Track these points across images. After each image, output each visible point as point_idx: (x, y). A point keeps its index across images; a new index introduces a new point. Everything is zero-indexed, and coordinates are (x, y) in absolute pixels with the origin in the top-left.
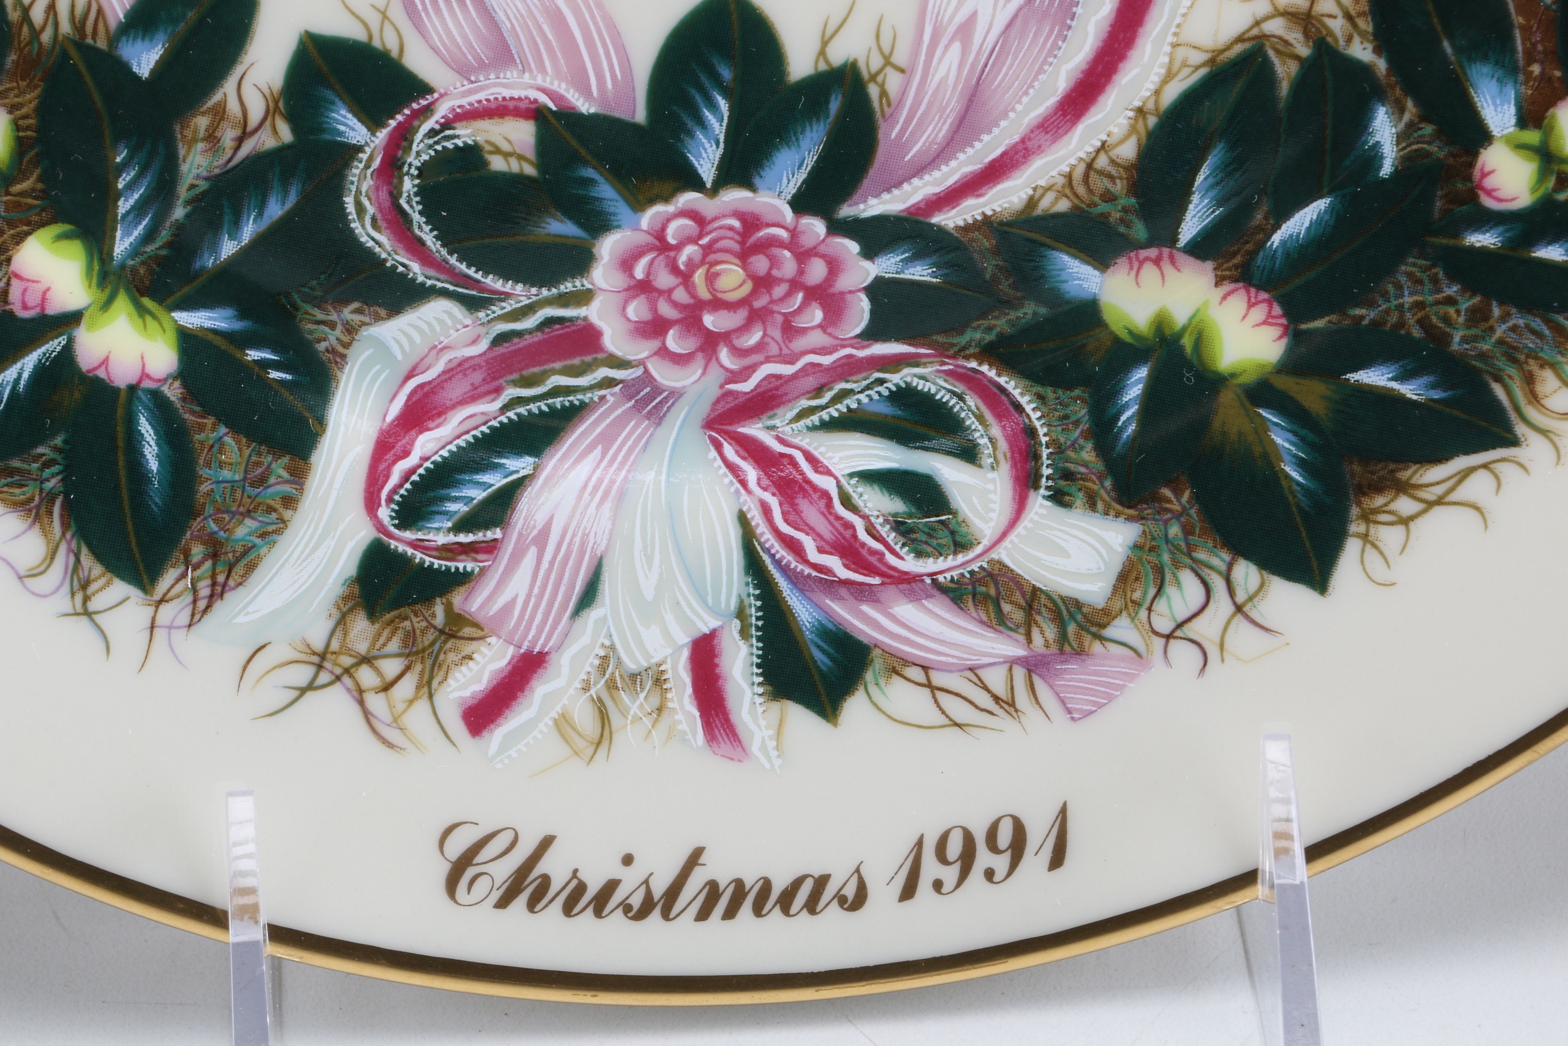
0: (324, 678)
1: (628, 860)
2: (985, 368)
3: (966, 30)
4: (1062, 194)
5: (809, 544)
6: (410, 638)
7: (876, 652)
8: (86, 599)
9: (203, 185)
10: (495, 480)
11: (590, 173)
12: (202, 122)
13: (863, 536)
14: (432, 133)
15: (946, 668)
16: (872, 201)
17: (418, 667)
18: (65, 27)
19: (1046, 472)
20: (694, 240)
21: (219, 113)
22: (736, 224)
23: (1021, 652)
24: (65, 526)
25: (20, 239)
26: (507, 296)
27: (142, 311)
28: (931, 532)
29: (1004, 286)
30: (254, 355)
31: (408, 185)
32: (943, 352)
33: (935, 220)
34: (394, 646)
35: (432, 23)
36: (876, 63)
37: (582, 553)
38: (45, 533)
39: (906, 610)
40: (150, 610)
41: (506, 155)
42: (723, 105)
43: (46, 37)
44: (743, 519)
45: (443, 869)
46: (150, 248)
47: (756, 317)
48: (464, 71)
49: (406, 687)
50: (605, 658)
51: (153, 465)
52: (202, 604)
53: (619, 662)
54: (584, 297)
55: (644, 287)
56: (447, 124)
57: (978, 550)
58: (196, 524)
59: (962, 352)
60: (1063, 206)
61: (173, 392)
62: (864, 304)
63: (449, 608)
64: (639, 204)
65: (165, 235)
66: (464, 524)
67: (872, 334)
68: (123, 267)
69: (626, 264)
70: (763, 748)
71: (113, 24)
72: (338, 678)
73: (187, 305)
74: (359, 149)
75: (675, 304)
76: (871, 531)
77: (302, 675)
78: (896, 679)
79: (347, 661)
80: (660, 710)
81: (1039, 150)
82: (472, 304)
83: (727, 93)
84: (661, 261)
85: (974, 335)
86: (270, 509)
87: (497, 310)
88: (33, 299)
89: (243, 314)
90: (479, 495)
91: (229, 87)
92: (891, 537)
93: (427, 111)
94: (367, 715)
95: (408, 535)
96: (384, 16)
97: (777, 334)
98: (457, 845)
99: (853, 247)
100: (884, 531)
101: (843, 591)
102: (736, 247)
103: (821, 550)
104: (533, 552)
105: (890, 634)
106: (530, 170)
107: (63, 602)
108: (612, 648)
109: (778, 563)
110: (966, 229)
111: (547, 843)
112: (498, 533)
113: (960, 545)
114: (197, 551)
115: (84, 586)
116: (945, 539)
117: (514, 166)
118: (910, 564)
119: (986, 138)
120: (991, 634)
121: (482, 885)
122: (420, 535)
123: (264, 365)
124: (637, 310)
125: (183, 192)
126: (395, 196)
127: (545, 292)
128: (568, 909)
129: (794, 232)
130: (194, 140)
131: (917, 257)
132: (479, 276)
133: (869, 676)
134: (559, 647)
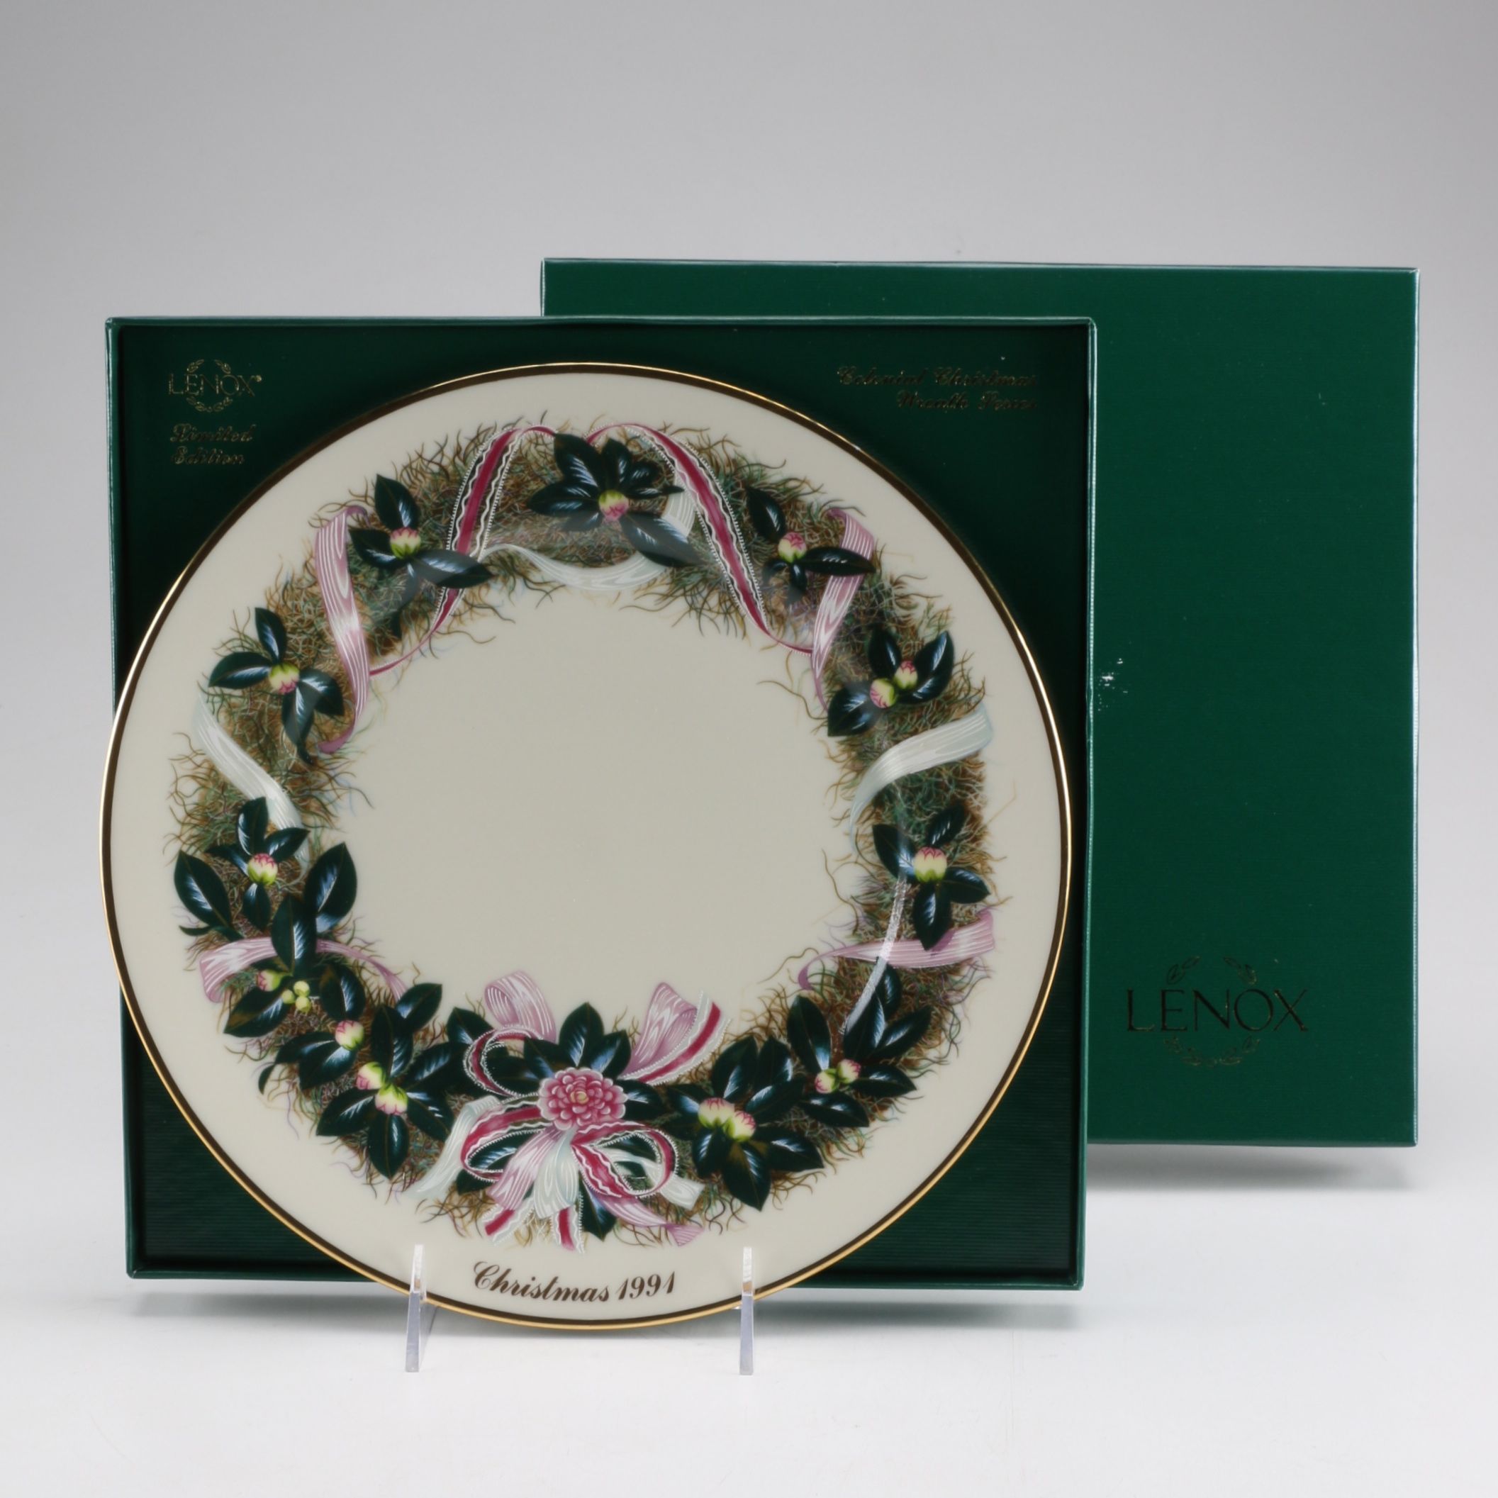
0: (443, 1212)
1: (533, 1279)
2: (661, 1132)
3: (660, 1023)
4: (688, 1078)
5: (600, 1183)
6: (471, 1202)
7: (618, 1219)
8: (371, 1180)
9: (420, 1053)
10: (502, 1154)
11: (540, 1059)
12: (421, 1033)
13: (617, 1181)
14: (492, 1042)
15: (638, 1226)
16: (628, 1075)
17: (472, 1212)
18: (382, 1000)
19: (677, 1165)
20: (571, 1083)
21: (427, 1031)
22: (585, 1079)
23: (664, 1223)
24: (367, 1156)
25: (362, 1065)
26: (511, 1096)
27: (397, 1091)
28: (639, 1182)
29: (669, 1106)
30: (431, 1108)
31: (483, 1058)
32: (648, 1126)
33: (648, 1083)
34: (466, 1203)
35: (494, 1007)
36: (632, 1031)
37: (528, 1180)
38: (361, 1157)
39: (629, 1206)
40: (390, 1185)
41: (514, 1051)
42: (583, 1040)
43: (376, 1003)
44: (580, 1174)
45: (474, 1276)
46: (402, 1072)
47: (589, 1109)
48: (503, 1023)
49: (468, 1217)
50: (532, 1215)
51: (396, 1139)
52: (407, 1185)
53: (536, 1215)
54: (535, 1099)
55: (555, 1097)
56: (497, 1040)
57: (653, 1189)
58: (407, 1159)
59: (654, 1126)
60: (688, 1082)
61: (404, 1117)
62: (624, 1108)
63: (484, 1194)
64: (555, 1069)
65: (407, 1068)
66: (491, 1167)
67: (626, 1118)
68: (393, 1077)
69: (550, 1089)
70: (580, 1247)
71: (397, 1000)
72: (447, 1213)
73: (412, 1091)
74: (469, 1045)
75: (564, 1103)
76: (620, 1180)
77: (436, 1210)
78: (624, 1228)
79: (451, 1207)
80: (548, 1232)
81: (681, 1063)
82: (501, 1098)
83: (584, 1037)
84: (560, 1089)
85: (658, 1121)
86: (431, 1157)
87: (508, 1100)
88: (364, 1084)
89: (429, 1095)
90: (497, 1158)
91: (430, 1023)
92: (626, 1183)
93: (491, 1035)
94: (455, 1225)
95: (473, 1169)
96: (480, 1004)
97: (595, 1115)
98: (480, 1269)
99: (621, 1089)
100: (624, 1180)
101: (610, 1199)
102: (584, 1086)
103: (604, 1185)
104: (512, 1178)
105: (623, 1214)
106: (521, 1056)
107: (364, 1180)
108: (535, 1211)
109: (589, 1188)
110: (658, 1086)
111: (508, 1271)
112: (501, 1171)
113: (647, 1186)
114: (407, 1168)
115: (371, 1175)
116: (643, 1185)
117: (516, 1055)
118: (631, 1191)
119: (665, 1058)
120: (655, 1216)
121: (487, 1283)
122: (477, 1169)
123: (434, 1112)
124: (552, 1104)
125: (414, 1055)
126: (479, 1061)
127: (523, 1096)
128: (513, 1292)
129: (603, 1083)
130: (418, 1039)
131: (640, 1094)
132: (503, 1089)
133: (615, 1227)
134: (518, 1208)
